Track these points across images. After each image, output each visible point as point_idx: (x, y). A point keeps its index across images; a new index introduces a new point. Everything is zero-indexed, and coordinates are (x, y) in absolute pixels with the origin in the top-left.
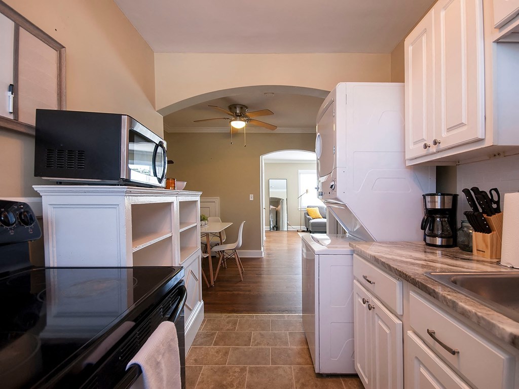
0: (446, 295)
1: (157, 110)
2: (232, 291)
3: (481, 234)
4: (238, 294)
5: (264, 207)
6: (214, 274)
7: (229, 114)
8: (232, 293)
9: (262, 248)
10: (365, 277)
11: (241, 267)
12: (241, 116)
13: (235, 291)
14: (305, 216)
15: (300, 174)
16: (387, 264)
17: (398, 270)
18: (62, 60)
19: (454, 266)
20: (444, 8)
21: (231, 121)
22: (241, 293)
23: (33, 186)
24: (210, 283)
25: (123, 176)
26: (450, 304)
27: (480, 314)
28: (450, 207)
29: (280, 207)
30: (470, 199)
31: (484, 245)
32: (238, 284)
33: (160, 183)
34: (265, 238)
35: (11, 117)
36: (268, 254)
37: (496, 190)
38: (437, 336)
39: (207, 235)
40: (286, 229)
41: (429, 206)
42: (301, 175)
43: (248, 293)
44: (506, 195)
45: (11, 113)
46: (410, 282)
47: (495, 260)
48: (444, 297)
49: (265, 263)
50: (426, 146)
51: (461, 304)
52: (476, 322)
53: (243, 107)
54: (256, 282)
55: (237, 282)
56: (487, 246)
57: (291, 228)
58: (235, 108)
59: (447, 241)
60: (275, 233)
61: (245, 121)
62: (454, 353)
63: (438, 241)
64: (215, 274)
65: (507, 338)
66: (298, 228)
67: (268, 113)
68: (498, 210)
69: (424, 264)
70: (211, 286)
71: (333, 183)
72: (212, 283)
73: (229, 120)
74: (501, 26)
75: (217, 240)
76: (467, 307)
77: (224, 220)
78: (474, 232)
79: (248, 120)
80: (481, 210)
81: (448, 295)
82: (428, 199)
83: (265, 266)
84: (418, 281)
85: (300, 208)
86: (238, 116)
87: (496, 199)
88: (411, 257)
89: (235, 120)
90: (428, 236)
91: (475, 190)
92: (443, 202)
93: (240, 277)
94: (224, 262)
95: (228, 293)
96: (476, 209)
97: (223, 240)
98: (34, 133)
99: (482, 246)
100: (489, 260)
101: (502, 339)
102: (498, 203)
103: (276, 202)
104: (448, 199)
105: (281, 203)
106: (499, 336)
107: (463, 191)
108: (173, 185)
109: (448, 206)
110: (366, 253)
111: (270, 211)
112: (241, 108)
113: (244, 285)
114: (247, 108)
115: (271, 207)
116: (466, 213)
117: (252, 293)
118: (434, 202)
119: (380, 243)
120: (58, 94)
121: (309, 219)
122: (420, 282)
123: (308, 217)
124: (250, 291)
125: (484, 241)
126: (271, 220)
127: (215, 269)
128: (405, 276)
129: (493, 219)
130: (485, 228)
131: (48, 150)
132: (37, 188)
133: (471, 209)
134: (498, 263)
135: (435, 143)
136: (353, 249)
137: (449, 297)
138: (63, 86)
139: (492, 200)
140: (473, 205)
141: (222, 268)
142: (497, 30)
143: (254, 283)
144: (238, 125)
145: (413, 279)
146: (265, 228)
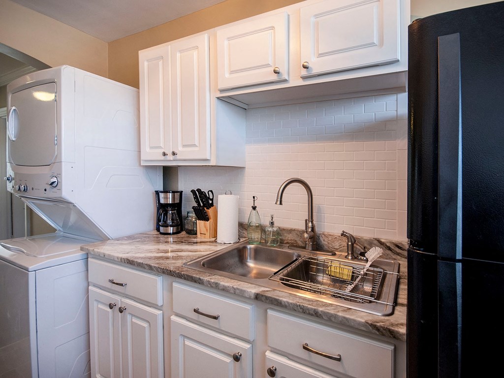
0: (210, 280)
3: (203, 222)
10: (112, 282)
16: (147, 264)
17: (161, 268)
19: (195, 252)
20: (179, 51)
26: (214, 286)
27: (235, 287)
28: (178, 202)
30: (196, 198)
31: (205, 230)
37: (211, 191)
38: (200, 311)
41: (162, 201)
44: (219, 196)
46: (175, 276)
47: (214, 239)
48: (209, 281)
50: (164, 154)
51: (222, 283)
52: (233, 292)
56: (207, 230)
59: (177, 229)
62: (215, 318)
63: (171, 230)
65: (253, 296)
68: (212, 205)
69: (175, 255)
71: (54, 179)
74: (222, 91)
76: (226, 284)
78: (198, 221)
80: (202, 205)
81: (211, 279)
82: (162, 195)
84: (184, 274)
87: (211, 197)
88: (159, 251)
90: (162, 226)
91: (199, 190)
92: (174, 198)
96: (199, 204)
99: (203, 230)
100: (209, 240)
101: (250, 298)
102: (212, 200)
104: (177, 195)
106: (248, 297)
107: (191, 191)
109: (177, 201)
110: (114, 256)
116: (193, 208)
118: (166, 198)
119: (118, 239)
122: (186, 275)
125: (205, 227)
128: (169, 271)
129: (210, 211)
130: (206, 218)
133: (196, 205)
134: (215, 241)
135: (174, 154)
136: (84, 252)
137: (212, 281)
139: (209, 198)
140: (197, 202)
142: (219, 92)
145: (179, 273)
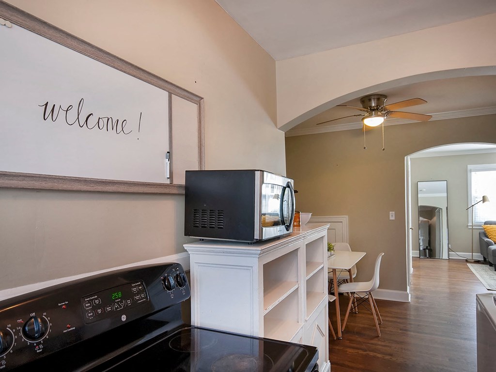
1: (279, 126)
2: (366, 351)
4: (374, 357)
5: (410, 227)
6: (342, 320)
7: (361, 110)
8: (365, 353)
9: (408, 288)
11: (377, 315)
12: (377, 109)
13: (370, 351)
14: (481, 239)
15: (471, 171)
18: (201, 111)
21: (363, 119)
22: (379, 356)
23: (184, 245)
24: (337, 333)
25: (257, 236)
29: (435, 219)
32: (374, 341)
33: (288, 231)
34: (412, 270)
35: (168, 182)
36: (417, 298)
39: (334, 271)
40: (445, 256)
42: (473, 173)
43: (388, 357)
45: (168, 178)
49: (412, 312)
53: (380, 97)
54: (402, 343)
55: (373, 338)
57: (454, 256)
58: (370, 100)
60: (427, 263)
61: (383, 115)
64: (344, 320)
66: (468, 255)
67: (419, 101)
70: (338, 339)
72: (340, 335)
73: (361, 117)
75: (346, 276)
77: (354, 248)
79: (388, 113)
83: (412, 318)
85: (470, 224)
86: (374, 110)
89: (370, 116)
93: (376, 330)
94: (355, 307)
95: (361, 352)
97: (354, 274)
98: (184, 192)
103: (428, 212)
105: (437, 214)
108: (298, 220)
111: (420, 226)
112: (378, 99)
113: (383, 343)
114: (385, 96)
115: (421, 219)
117: (394, 359)
120: (199, 147)
121: (489, 244)
123: (486, 239)
124: (391, 355)
126: (421, 238)
127: (343, 314)
131: (194, 210)
132: (186, 246)
138: (202, 137)
141: (352, 313)
143: (397, 342)
144: (374, 122)
146: (412, 253)
